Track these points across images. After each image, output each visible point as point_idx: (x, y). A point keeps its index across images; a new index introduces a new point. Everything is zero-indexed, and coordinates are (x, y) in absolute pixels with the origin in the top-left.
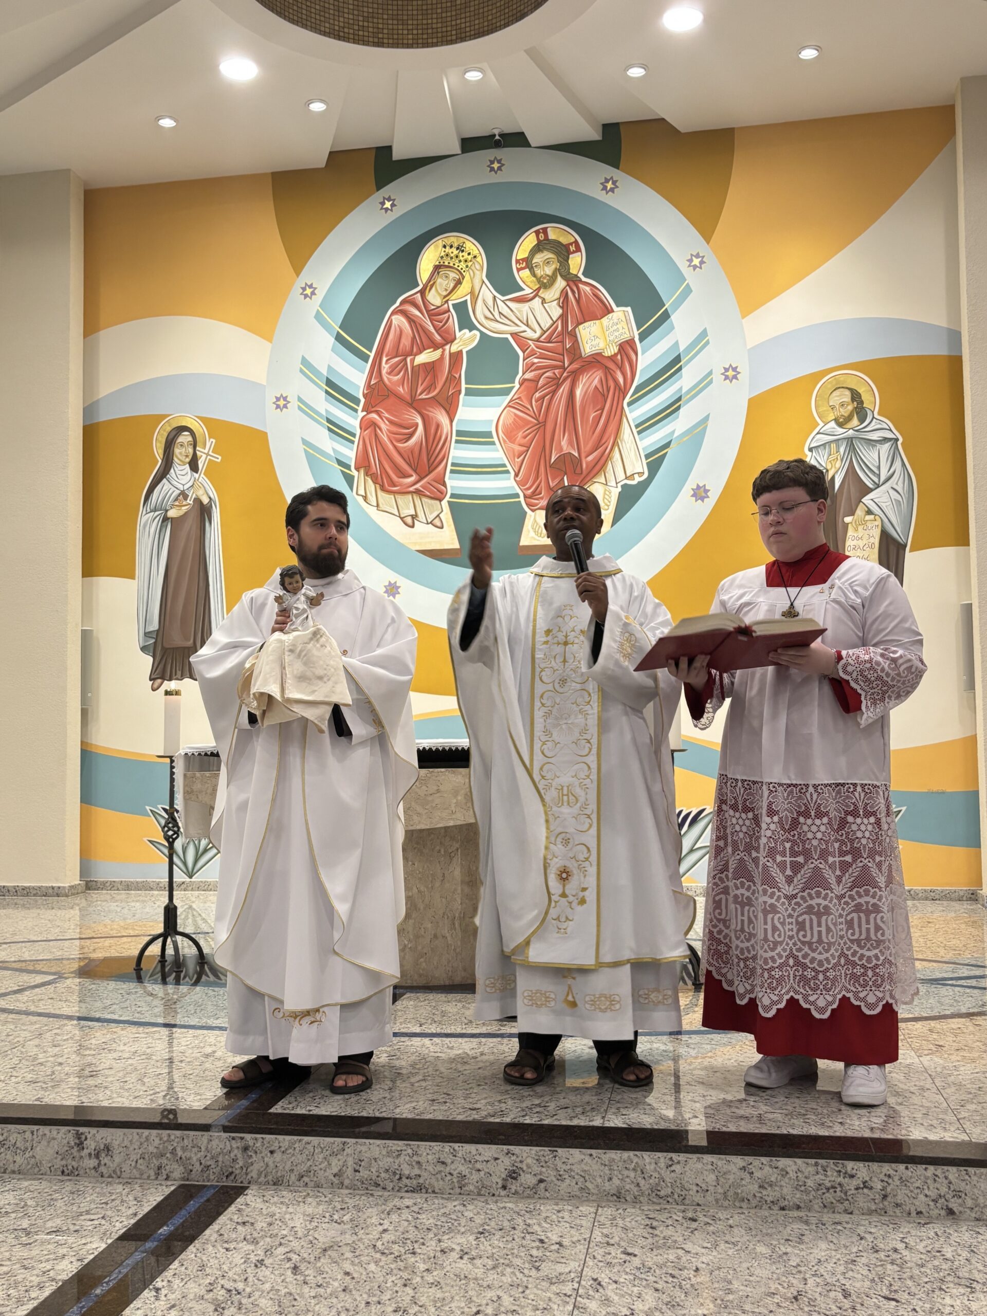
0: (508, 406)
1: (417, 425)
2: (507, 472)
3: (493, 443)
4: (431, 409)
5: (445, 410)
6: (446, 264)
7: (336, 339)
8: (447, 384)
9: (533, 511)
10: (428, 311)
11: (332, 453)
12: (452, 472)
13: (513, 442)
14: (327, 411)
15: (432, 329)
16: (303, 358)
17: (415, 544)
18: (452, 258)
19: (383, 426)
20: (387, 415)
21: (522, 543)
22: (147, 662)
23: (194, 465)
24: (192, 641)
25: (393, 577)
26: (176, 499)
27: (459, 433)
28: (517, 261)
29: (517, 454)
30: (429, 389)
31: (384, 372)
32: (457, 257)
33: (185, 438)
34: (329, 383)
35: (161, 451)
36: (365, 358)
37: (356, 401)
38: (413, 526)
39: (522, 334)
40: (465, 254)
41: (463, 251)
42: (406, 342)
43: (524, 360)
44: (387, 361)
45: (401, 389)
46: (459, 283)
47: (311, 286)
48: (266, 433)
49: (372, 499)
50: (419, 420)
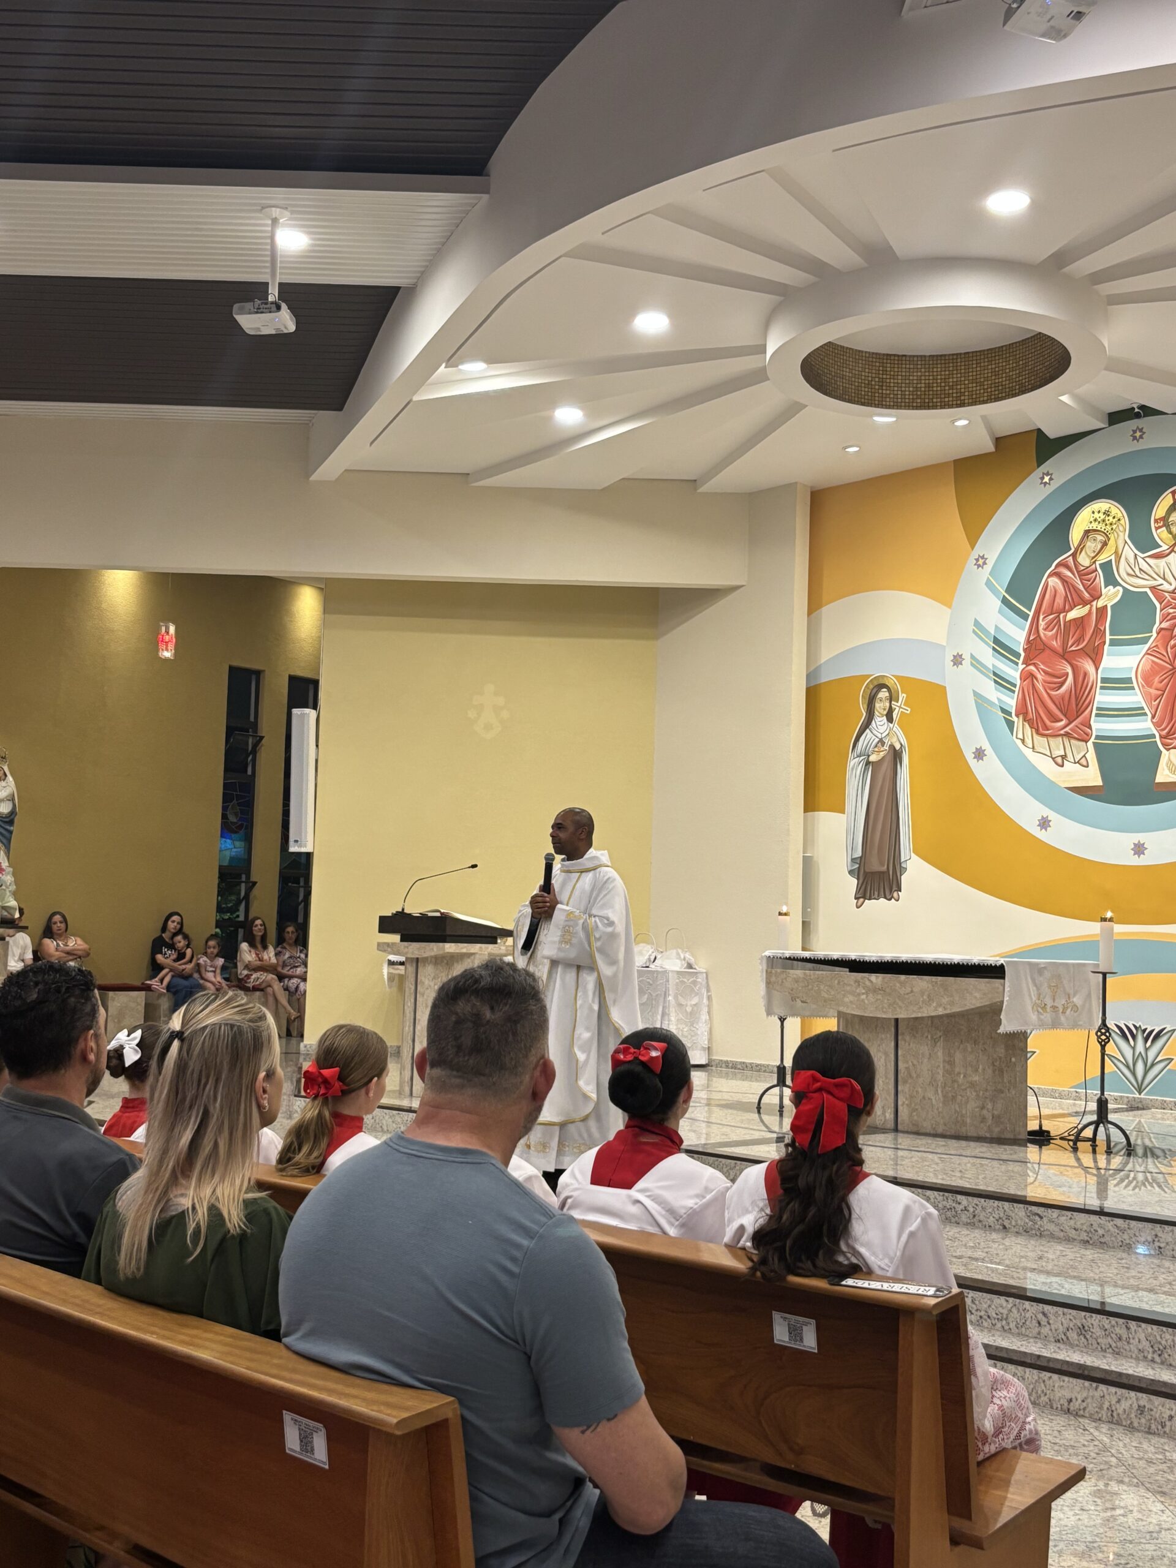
0: (1147, 653)
1: (1067, 674)
2: (1145, 714)
3: (1133, 688)
4: (1080, 660)
5: (1091, 659)
6: (1095, 528)
7: (1002, 602)
8: (1094, 637)
9: (1168, 750)
10: (1078, 572)
11: (997, 702)
12: (1097, 715)
13: (1150, 687)
14: (993, 665)
15: (1081, 587)
16: (975, 619)
17: (1064, 781)
18: (1099, 522)
19: (1039, 676)
20: (1042, 667)
21: (1157, 781)
22: (854, 883)
23: (889, 717)
24: (886, 867)
25: (1046, 812)
26: (876, 746)
27: (1104, 680)
28: (1156, 521)
29: (1153, 698)
30: (1078, 641)
31: (1041, 628)
32: (1104, 521)
33: (883, 694)
34: (996, 641)
35: (866, 706)
36: (1025, 617)
37: (1018, 655)
38: (1062, 766)
39: (1159, 588)
40: (1111, 518)
41: (1109, 515)
42: (1059, 601)
43: (1161, 611)
44: (1044, 618)
45: (1054, 643)
46: (1105, 544)
47: (983, 557)
48: (944, 687)
49: (1029, 742)
50: (1069, 670)
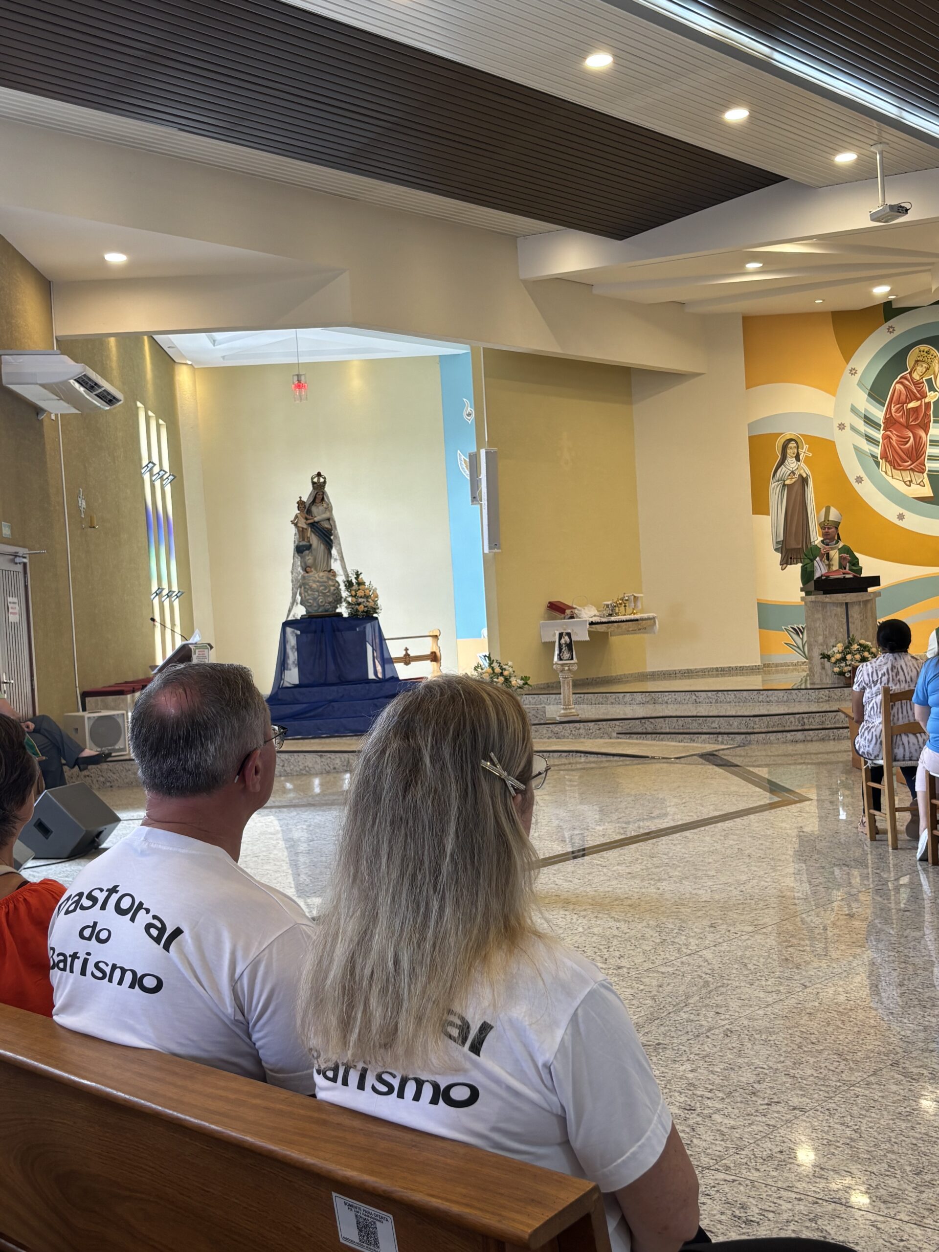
1: (910, 437)
4: (917, 430)
5: (924, 430)
6: (921, 359)
7: (868, 395)
8: (924, 418)
10: (913, 382)
11: (868, 451)
12: (928, 459)
14: (865, 430)
15: (915, 391)
16: (852, 405)
17: (912, 494)
18: (924, 357)
19: (893, 438)
20: (895, 432)
22: (779, 556)
23: (797, 458)
24: (801, 545)
25: (902, 511)
26: (790, 475)
27: (931, 441)
30: (916, 419)
31: (893, 412)
32: (926, 356)
33: (792, 445)
34: (866, 417)
35: (780, 452)
38: (910, 486)
41: (929, 354)
42: (903, 397)
44: (894, 406)
45: (901, 420)
46: (928, 369)
47: (854, 369)
48: (834, 442)
49: (889, 473)
50: (911, 435)
